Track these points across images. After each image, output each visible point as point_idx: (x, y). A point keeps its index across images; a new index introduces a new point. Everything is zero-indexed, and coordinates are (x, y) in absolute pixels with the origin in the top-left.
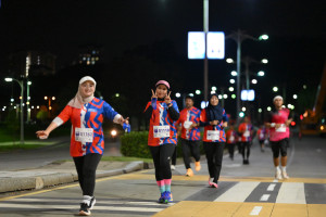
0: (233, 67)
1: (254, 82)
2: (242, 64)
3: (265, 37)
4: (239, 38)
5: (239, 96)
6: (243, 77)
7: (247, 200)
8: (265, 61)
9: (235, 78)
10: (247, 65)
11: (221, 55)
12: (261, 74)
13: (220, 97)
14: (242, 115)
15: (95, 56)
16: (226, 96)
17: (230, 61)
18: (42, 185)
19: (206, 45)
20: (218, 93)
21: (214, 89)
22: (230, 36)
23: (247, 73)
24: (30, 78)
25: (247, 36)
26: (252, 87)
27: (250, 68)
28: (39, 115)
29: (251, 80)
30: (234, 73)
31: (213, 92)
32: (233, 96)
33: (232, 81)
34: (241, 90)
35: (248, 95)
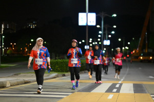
0: (100, 29)
1: (110, 36)
2: (104, 28)
3: (115, 15)
4: (103, 16)
5: (102, 43)
6: (104, 34)
7: (106, 92)
8: (115, 27)
9: (101, 34)
10: (106, 28)
11: (94, 23)
12: (113, 32)
13: (94, 43)
14: (104, 52)
15: (34, 24)
17: (98, 26)
18: (9, 85)
19: (87, 19)
20: (93, 41)
21: (91, 39)
22: (99, 15)
23: (106, 32)
24: (4, 34)
25: (106, 15)
26: (109, 39)
27: (108, 30)
28: (8, 52)
29: (108, 35)
30: (100, 32)
31: (90, 41)
32: (100, 43)
33: (99, 36)
34: (103, 40)
35: (107, 43)
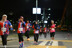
2: (45, 15)
3: (50, 9)
4: (44, 9)
6: (45, 18)
8: (50, 14)
9: (43, 18)
10: (46, 15)
11: (40, 13)
12: (49, 17)
13: (40, 22)
14: (44, 26)
15: (12, 13)
17: (42, 14)
19: (37, 11)
22: (42, 9)
25: (46, 9)
26: (47, 20)
27: (46, 16)
29: (46, 19)
30: (43, 17)
31: (38, 21)
32: (43, 22)
33: (42, 19)
35: (46, 22)
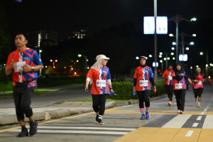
1: (188, 49)
2: (179, 37)
3: (194, 19)
4: (177, 20)
6: (180, 46)
7: (183, 127)
8: (194, 35)
9: (174, 46)
10: (183, 38)
11: (165, 31)
12: (192, 43)
13: (165, 59)
15: (83, 33)
16: (168, 59)
17: (171, 35)
18: (50, 118)
19: (155, 25)
20: (163, 56)
21: (161, 53)
22: (171, 19)
23: (183, 43)
24: (41, 48)
25: (182, 19)
26: (186, 52)
27: (185, 40)
28: (47, 72)
29: (185, 48)
30: (174, 43)
31: (160, 56)
32: (174, 58)
33: (173, 49)
34: (179, 54)
35: (183, 58)
